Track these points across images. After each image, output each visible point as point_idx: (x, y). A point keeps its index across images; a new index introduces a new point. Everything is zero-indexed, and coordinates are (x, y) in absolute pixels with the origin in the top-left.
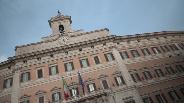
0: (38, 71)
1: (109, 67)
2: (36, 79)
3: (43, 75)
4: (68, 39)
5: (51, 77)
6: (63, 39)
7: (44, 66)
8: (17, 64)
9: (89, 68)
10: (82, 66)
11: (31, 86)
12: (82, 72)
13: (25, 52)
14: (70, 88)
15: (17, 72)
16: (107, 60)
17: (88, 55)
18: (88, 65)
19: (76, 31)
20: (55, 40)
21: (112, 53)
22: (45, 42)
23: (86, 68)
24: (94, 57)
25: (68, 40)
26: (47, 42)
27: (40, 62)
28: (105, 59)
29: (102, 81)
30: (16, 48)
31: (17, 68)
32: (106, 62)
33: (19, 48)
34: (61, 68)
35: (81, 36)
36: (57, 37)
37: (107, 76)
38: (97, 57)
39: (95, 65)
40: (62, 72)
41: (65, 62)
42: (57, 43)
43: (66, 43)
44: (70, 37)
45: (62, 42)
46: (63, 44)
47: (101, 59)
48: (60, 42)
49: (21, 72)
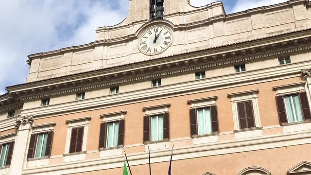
2: (64, 155)
4: (168, 35)
5: (104, 154)
7: (89, 119)
8: (26, 106)
9: (215, 139)
10: (194, 131)
12: (190, 150)
13: (49, 73)
15: (23, 127)
16: (283, 119)
18: (215, 128)
19: (198, 10)
20: (131, 39)
21: (305, 93)
22: (104, 45)
23: (206, 139)
24: (240, 105)
25: (168, 40)
26: (109, 45)
27: (82, 104)
28: (275, 115)
30: (31, 59)
31: (24, 118)
32: (279, 126)
33: (38, 60)
34: (134, 129)
35: (210, 26)
36: (138, 26)
38: (249, 104)
39: (235, 132)
40: (133, 144)
41: (148, 113)
42: (134, 49)
43: (159, 50)
44: (175, 30)
45: (148, 47)
46: (152, 52)
47: (261, 110)
48: (143, 45)
49: (33, 128)
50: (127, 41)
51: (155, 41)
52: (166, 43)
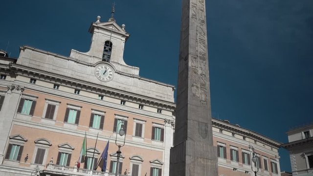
0: (49, 106)
1: (150, 148)
2: (42, 118)
3: (55, 117)
4: (111, 73)
5: (66, 125)
6: (104, 69)
8: (18, 78)
10: (115, 130)
11: (31, 126)
12: (112, 139)
13: (37, 63)
14: (89, 155)
15: (17, 91)
17: (131, 116)
20: (91, 66)
21: (164, 129)
22: (75, 62)
24: (137, 124)
25: (111, 76)
26: (78, 63)
27: (56, 92)
28: (150, 134)
29: (133, 165)
31: (19, 86)
32: (151, 140)
34: (85, 118)
35: (133, 79)
36: (97, 61)
37: (142, 161)
38: (141, 125)
39: (133, 136)
40: (83, 125)
41: (93, 111)
42: (92, 73)
43: (105, 80)
44: (116, 72)
45: (100, 75)
46: (102, 79)
47: (145, 131)
48: (97, 73)
49: (22, 94)
50: (89, 66)
51: (104, 74)
52: (109, 77)
